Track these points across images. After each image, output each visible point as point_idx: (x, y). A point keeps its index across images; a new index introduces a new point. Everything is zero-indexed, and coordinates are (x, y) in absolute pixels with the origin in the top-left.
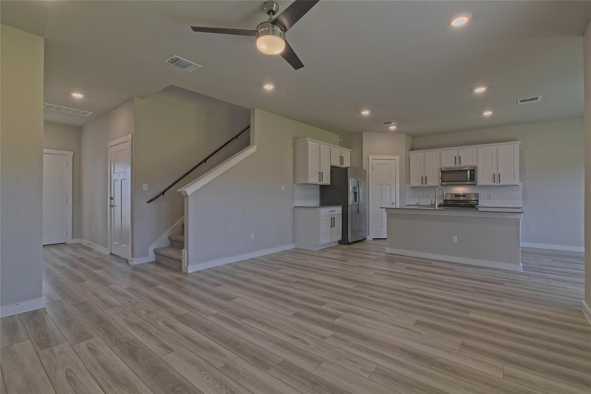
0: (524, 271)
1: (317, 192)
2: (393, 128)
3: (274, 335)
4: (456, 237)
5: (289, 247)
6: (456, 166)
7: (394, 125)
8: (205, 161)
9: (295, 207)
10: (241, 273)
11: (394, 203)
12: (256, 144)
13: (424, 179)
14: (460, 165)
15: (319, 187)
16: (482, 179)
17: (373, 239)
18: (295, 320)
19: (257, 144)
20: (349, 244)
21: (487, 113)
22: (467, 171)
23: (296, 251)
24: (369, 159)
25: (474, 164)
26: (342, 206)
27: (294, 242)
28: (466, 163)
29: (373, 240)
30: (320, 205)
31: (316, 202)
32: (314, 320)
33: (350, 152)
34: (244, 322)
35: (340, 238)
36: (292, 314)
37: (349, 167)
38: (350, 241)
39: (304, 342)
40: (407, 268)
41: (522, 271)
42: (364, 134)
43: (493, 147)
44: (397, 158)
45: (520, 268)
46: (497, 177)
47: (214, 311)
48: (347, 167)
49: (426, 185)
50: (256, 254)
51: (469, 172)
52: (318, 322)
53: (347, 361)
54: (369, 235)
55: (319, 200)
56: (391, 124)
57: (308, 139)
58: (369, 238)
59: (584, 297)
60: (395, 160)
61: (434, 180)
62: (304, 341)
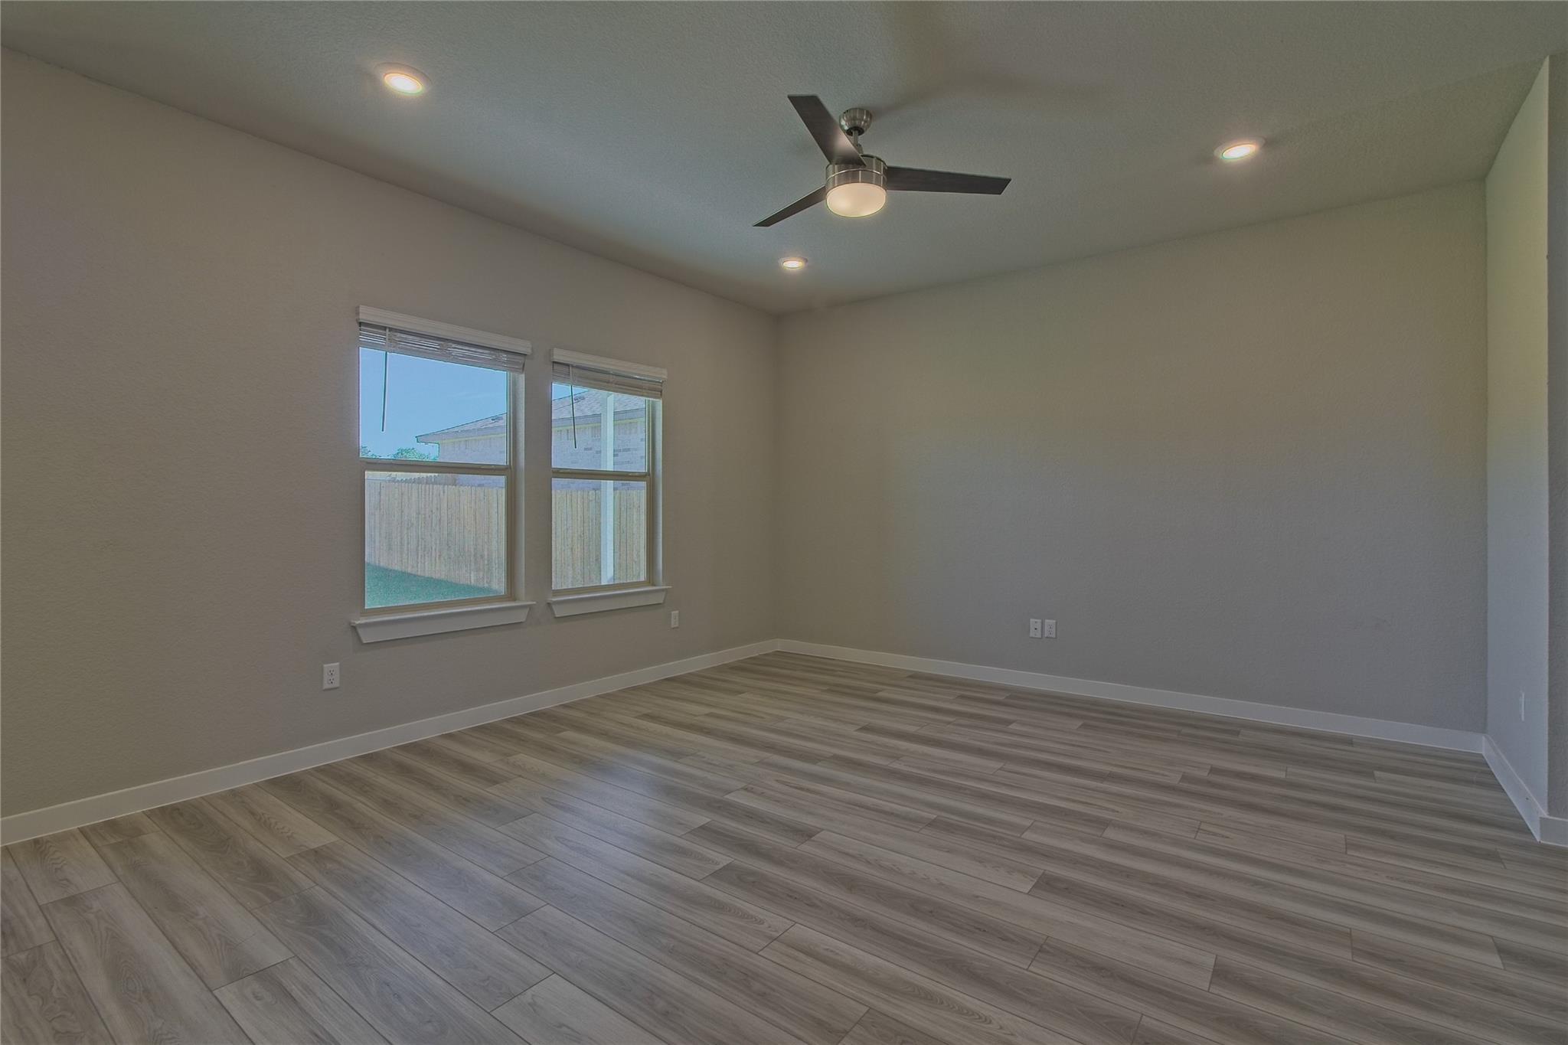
18: (809, 821)
32: (763, 822)
36: (818, 835)
52: (751, 818)
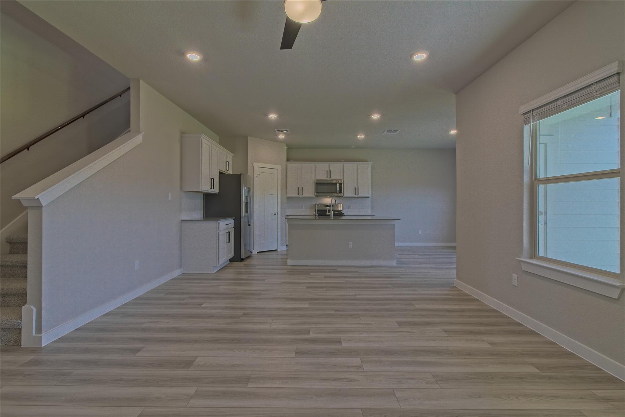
0: (397, 265)
1: (199, 202)
2: (281, 136)
3: (313, 387)
4: (351, 243)
5: (177, 273)
6: (327, 179)
7: (284, 134)
8: (27, 147)
9: (182, 220)
10: (148, 322)
11: (276, 214)
12: (141, 132)
13: (300, 190)
14: (331, 179)
15: (202, 195)
16: (347, 192)
17: (257, 252)
18: (309, 359)
19: (143, 133)
20: (242, 260)
21: (361, 137)
22: (336, 184)
23: (185, 277)
24: (253, 167)
25: (341, 178)
26: (234, 218)
27: (181, 266)
28: (335, 177)
29: (257, 254)
30: (203, 217)
31: (199, 215)
33: (232, 156)
34: (252, 387)
35: (231, 255)
37: (242, 174)
38: (243, 257)
39: (351, 380)
40: (325, 277)
41: (396, 265)
42: (248, 137)
43: (354, 165)
44: (279, 167)
45: (394, 263)
46: (357, 190)
47: (192, 391)
48: (240, 174)
49: (302, 196)
50: (140, 292)
51: (338, 185)
53: (408, 381)
54: (254, 248)
55: (202, 212)
56: (280, 132)
57: (202, 136)
58: (255, 252)
59: (456, 277)
60: (277, 169)
61: (309, 192)
62: (349, 379)
